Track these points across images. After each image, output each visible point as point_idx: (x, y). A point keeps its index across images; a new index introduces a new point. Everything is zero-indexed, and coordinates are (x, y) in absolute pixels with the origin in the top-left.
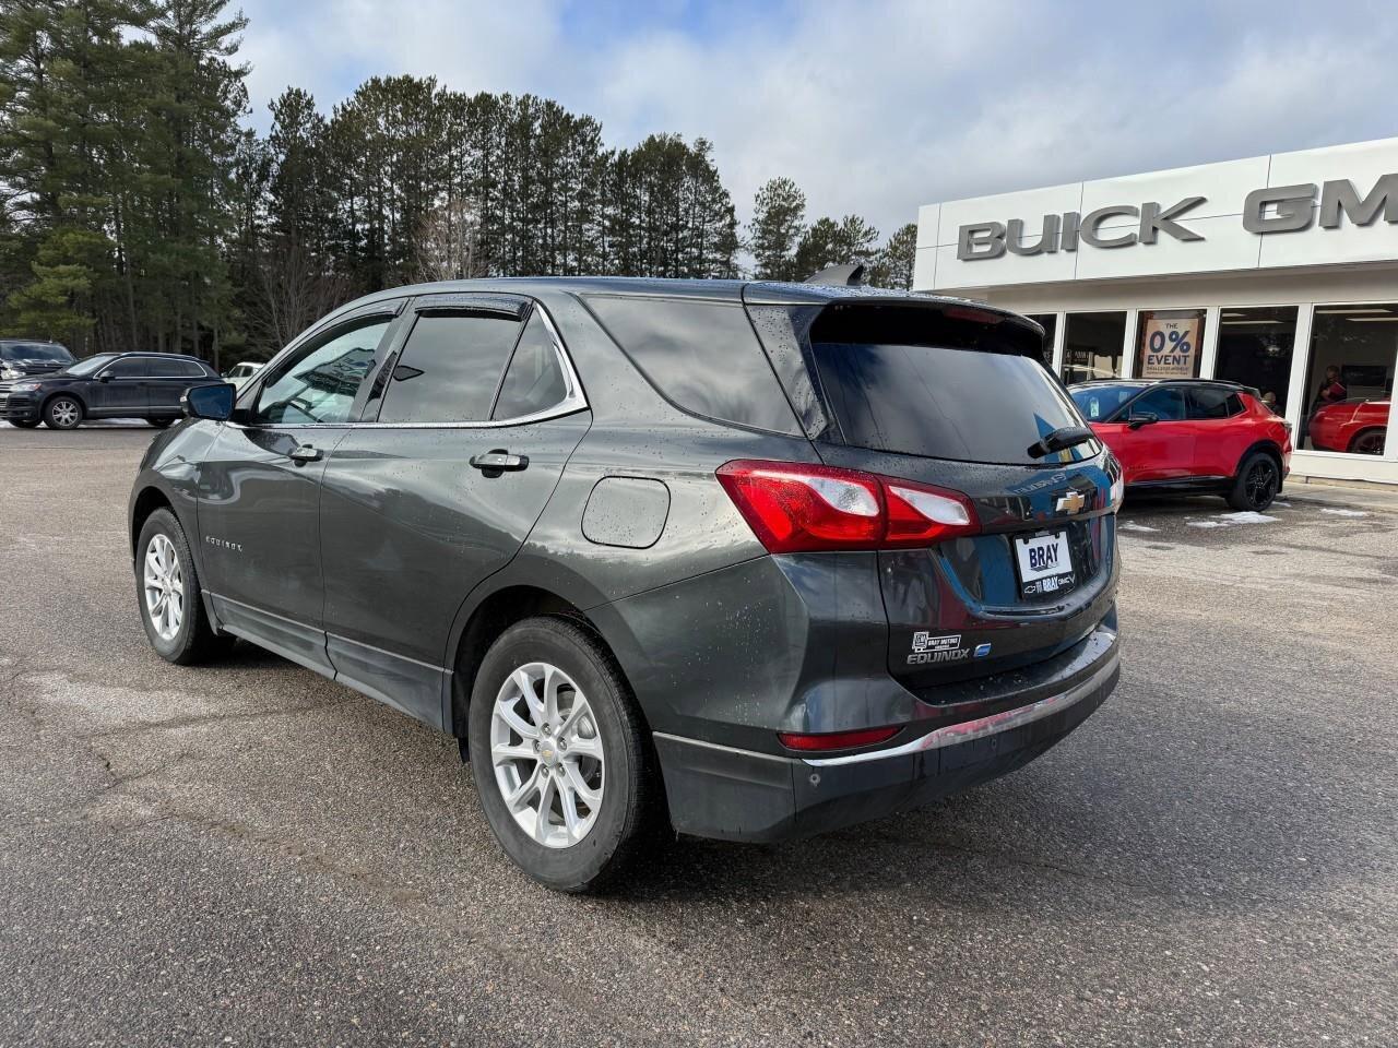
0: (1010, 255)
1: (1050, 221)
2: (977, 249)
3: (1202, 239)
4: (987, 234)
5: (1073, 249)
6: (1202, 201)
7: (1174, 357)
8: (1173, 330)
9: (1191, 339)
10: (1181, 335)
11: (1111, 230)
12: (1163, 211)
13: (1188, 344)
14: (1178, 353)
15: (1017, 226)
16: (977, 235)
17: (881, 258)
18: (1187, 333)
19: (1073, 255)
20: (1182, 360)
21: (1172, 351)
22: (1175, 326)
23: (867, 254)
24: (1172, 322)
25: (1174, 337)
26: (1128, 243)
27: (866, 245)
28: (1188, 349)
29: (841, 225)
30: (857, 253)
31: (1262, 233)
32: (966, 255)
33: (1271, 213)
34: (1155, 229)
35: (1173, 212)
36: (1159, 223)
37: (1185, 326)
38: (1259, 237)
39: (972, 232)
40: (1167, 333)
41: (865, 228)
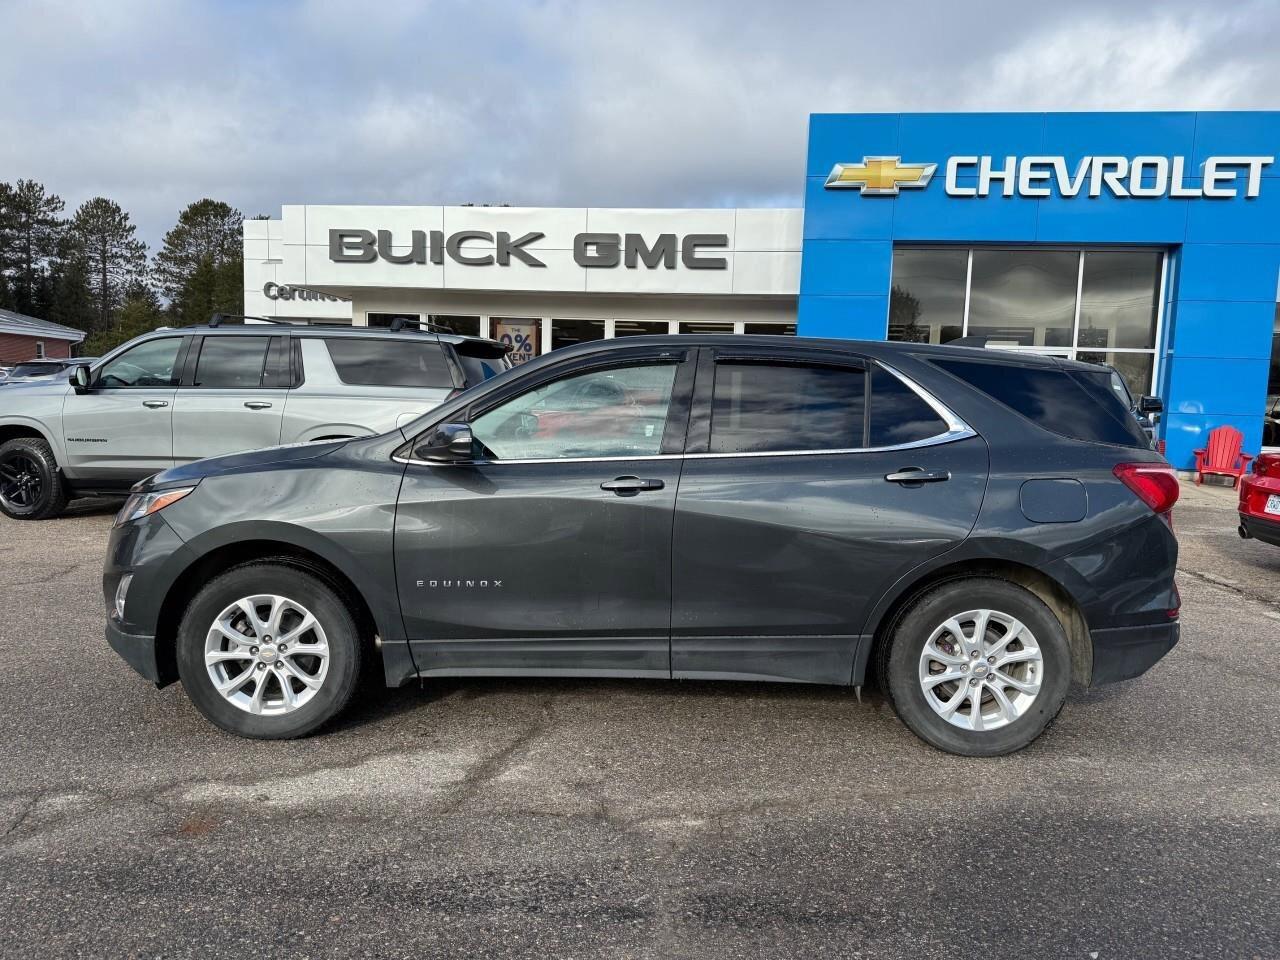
0: (381, 260)
1: (418, 237)
2: (347, 252)
3: (543, 266)
4: (359, 240)
5: (440, 262)
6: (541, 236)
7: (520, 355)
8: (517, 333)
9: (532, 341)
10: (524, 337)
11: (470, 250)
12: (512, 240)
13: (529, 345)
14: (522, 351)
15: (386, 237)
16: (346, 240)
17: (70, 229)
18: (528, 336)
19: (440, 267)
20: (527, 357)
21: (518, 350)
22: (518, 330)
23: (53, 224)
24: (517, 327)
25: (518, 338)
26: (486, 262)
27: (51, 214)
28: (530, 349)
29: (15, 189)
30: (39, 222)
31: (586, 266)
32: (337, 256)
33: (592, 251)
34: (508, 253)
35: (521, 242)
36: (509, 250)
37: (526, 331)
38: (584, 269)
39: (342, 236)
40: (513, 335)
41: (47, 196)
